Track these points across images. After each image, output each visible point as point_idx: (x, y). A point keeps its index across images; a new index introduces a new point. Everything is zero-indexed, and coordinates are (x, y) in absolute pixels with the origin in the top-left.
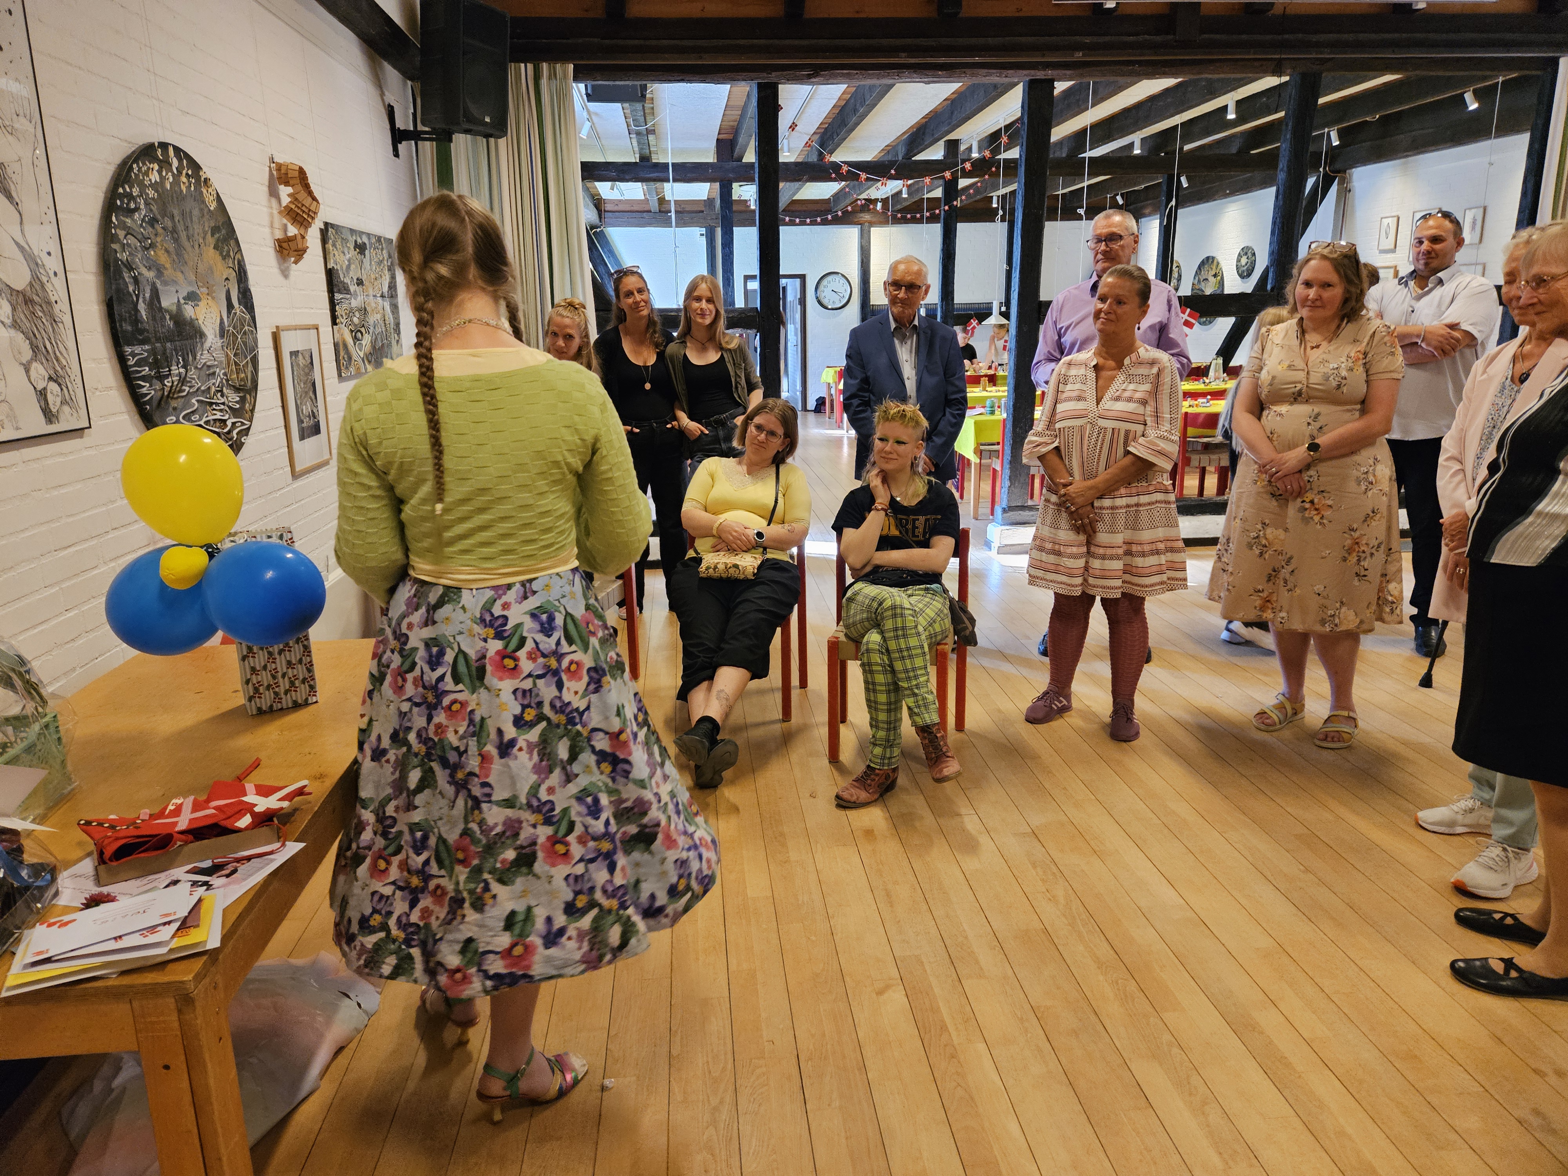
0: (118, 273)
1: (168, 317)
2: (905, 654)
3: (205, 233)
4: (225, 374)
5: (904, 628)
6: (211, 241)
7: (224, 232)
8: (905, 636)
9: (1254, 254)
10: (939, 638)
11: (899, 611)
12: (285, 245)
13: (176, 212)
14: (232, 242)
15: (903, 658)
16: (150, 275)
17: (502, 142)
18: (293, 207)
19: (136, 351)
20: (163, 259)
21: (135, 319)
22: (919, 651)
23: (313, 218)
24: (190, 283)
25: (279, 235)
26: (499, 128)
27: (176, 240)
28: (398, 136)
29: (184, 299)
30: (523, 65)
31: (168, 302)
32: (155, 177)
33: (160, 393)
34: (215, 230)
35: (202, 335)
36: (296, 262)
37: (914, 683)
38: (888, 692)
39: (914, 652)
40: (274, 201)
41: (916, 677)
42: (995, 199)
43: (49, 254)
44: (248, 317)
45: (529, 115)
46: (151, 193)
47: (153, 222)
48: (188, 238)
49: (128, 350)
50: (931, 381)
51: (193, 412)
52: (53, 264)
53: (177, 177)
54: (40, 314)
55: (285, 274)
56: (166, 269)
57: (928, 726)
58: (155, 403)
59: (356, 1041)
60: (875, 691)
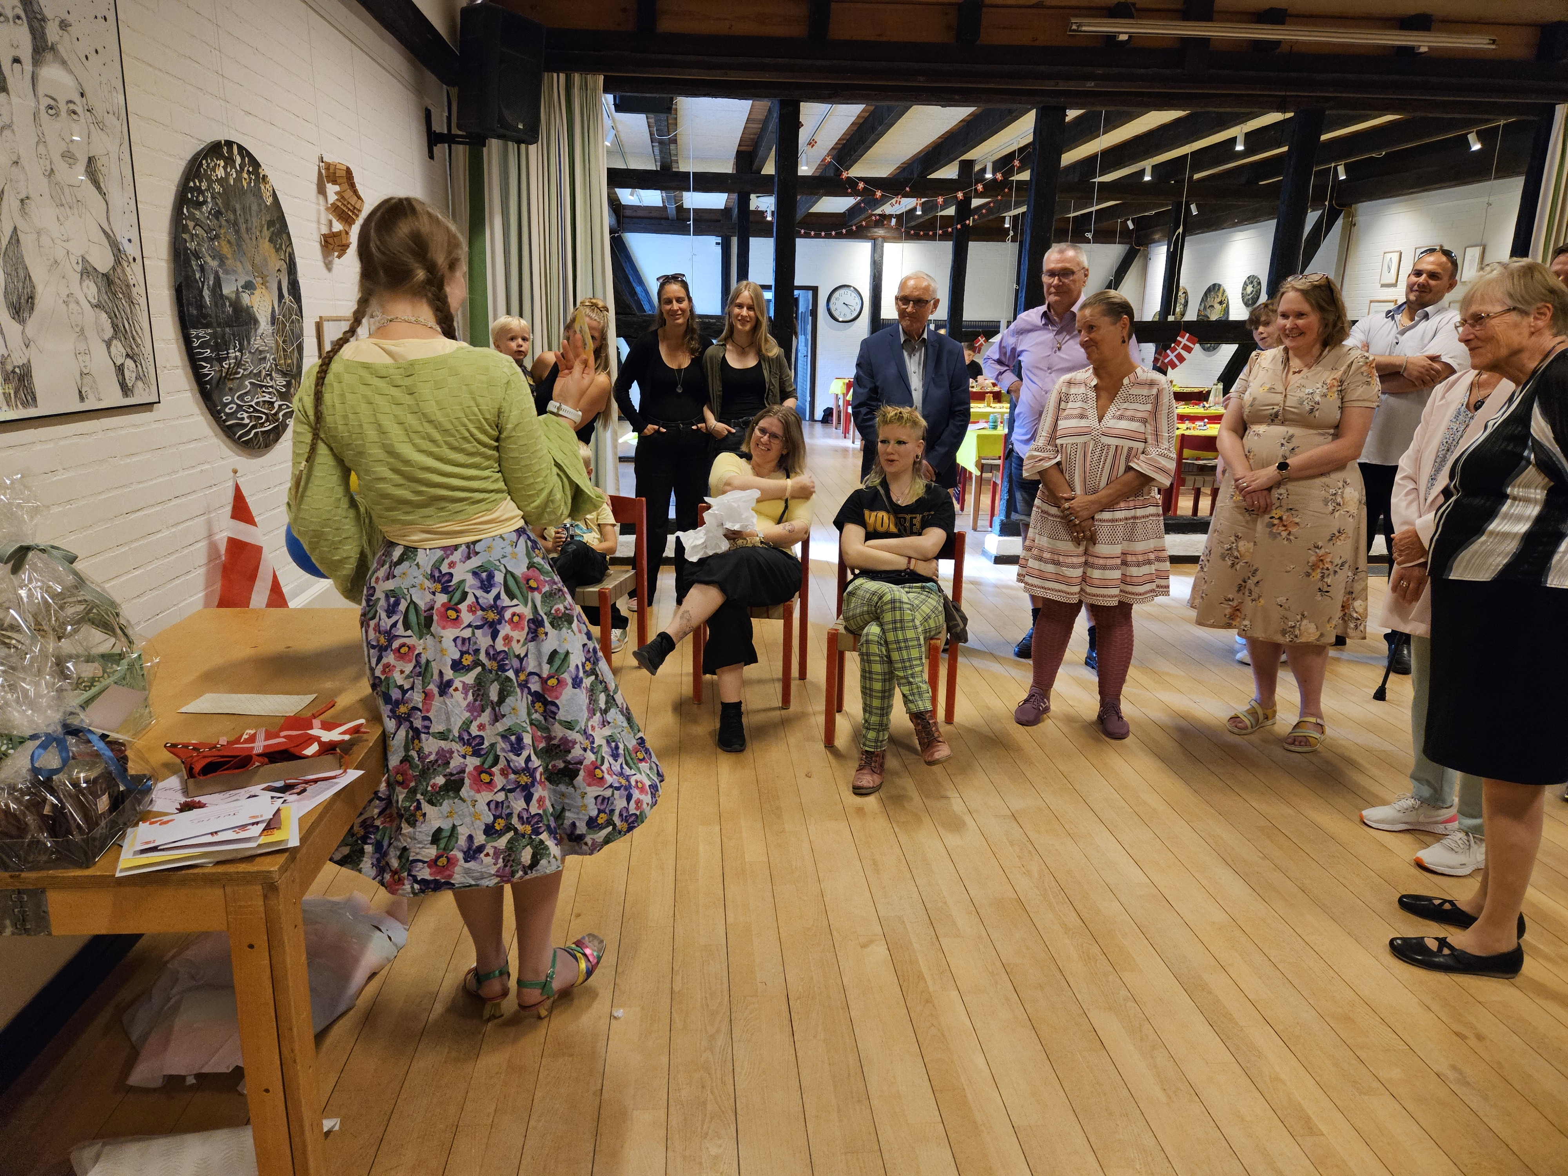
0: (187, 262)
1: (228, 304)
2: (903, 645)
3: (262, 227)
4: (274, 359)
5: (901, 621)
6: (267, 234)
7: (278, 226)
8: (902, 628)
9: (1259, 283)
10: (932, 633)
11: (897, 605)
12: (330, 240)
13: (238, 207)
14: (284, 236)
15: (900, 649)
16: (214, 264)
17: (532, 148)
18: (339, 204)
19: (201, 334)
20: (226, 250)
21: (201, 306)
22: (916, 643)
23: (357, 216)
24: (247, 273)
25: (325, 230)
26: (531, 135)
27: (237, 232)
28: (433, 139)
29: (242, 287)
30: (555, 75)
31: (228, 290)
32: (220, 173)
33: (218, 375)
34: (270, 224)
35: (256, 322)
36: (339, 257)
37: (910, 672)
38: (884, 681)
39: (910, 643)
40: (321, 198)
41: (912, 667)
42: (1007, 220)
43: (130, 241)
44: (295, 306)
45: (559, 124)
46: (217, 188)
47: (218, 214)
48: (247, 230)
49: (194, 332)
50: (937, 393)
51: (246, 394)
52: (131, 250)
53: (239, 173)
54: (121, 296)
55: (329, 267)
56: (227, 258)
57: (921, 713)
58: (214, 382)
59: (387, 968)
60: (871, 679)
